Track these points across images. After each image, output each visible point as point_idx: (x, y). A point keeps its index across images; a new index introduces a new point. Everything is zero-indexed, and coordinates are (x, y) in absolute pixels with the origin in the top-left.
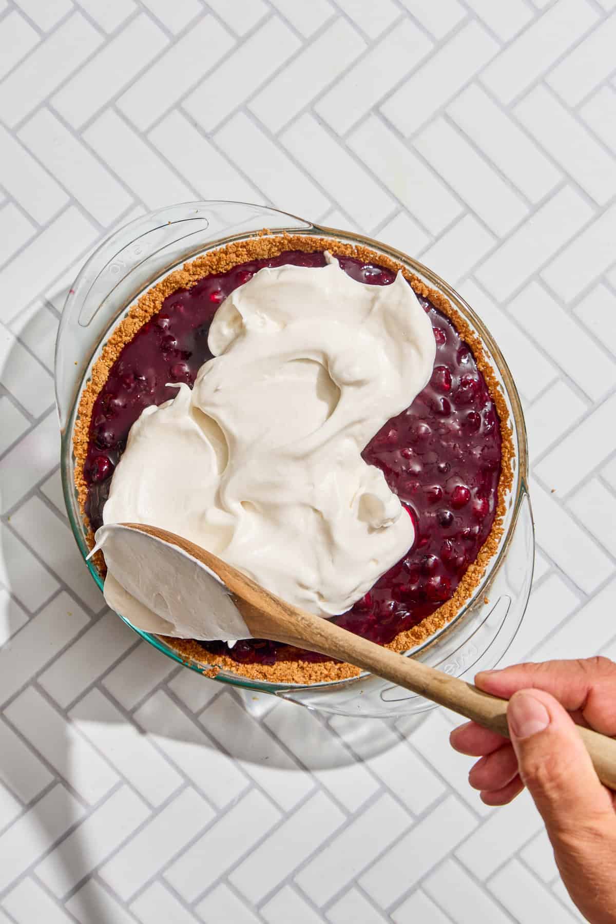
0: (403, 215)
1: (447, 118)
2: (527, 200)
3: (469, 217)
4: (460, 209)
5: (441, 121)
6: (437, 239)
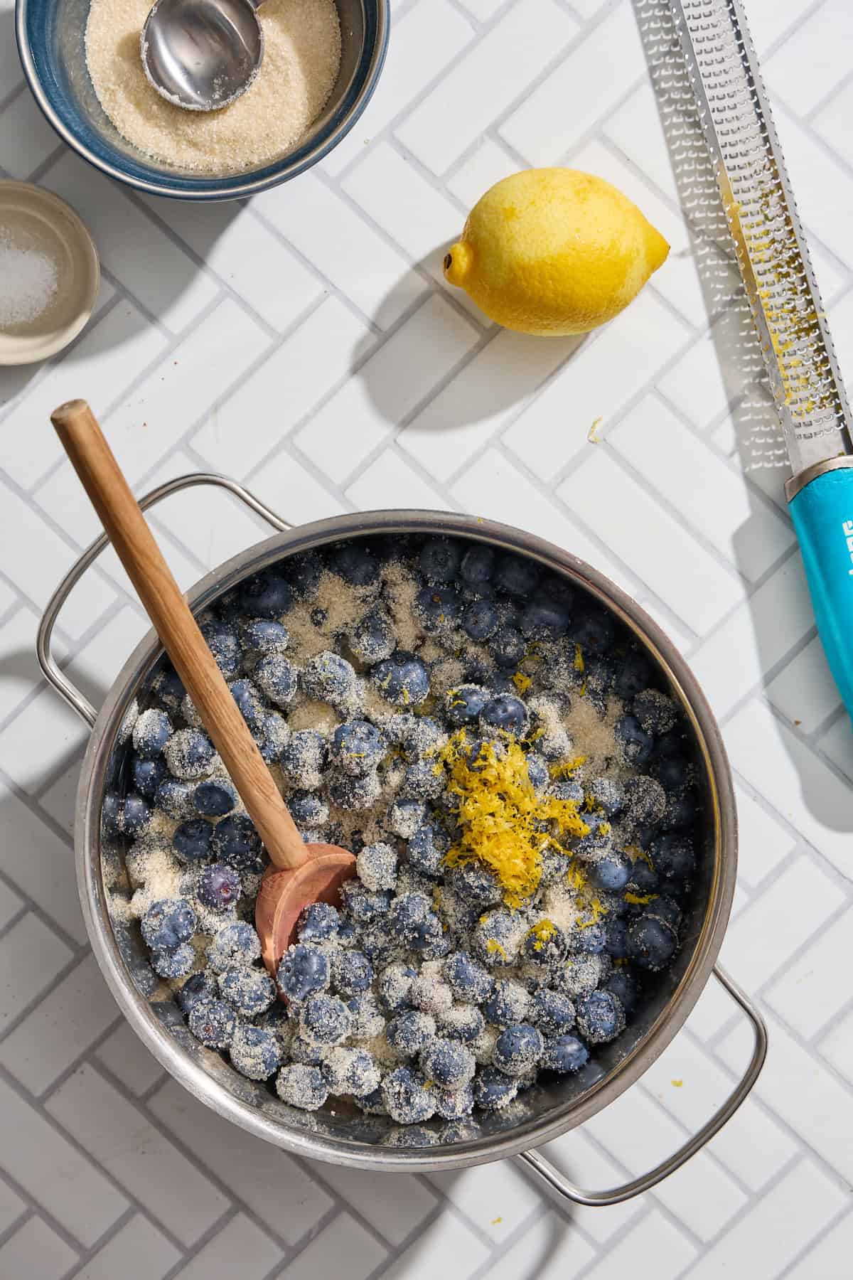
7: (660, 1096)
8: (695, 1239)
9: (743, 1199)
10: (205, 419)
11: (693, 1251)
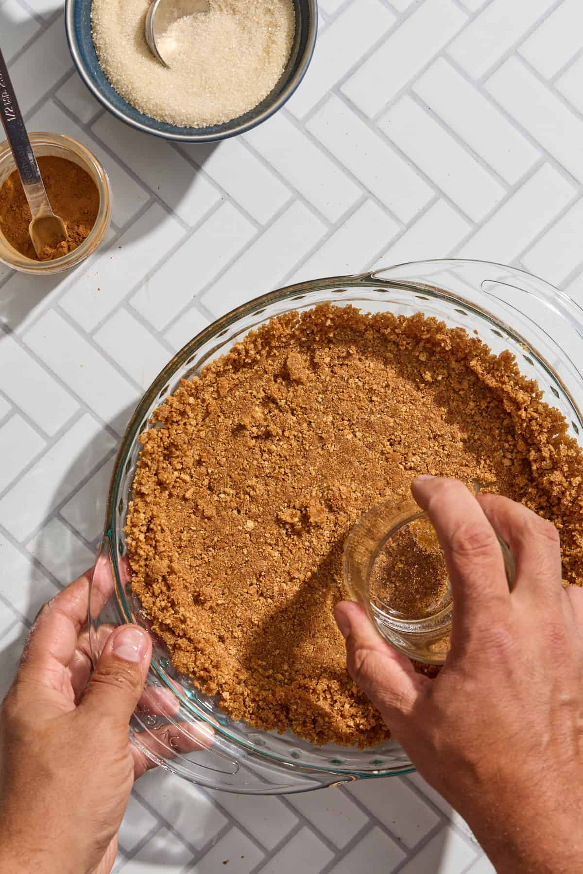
0: (370, 203)
1: (414, 96)
2: (503, 182)
3: (442, 202)
4: (431, 193)
5: (407, 99)
6: (409, 227)
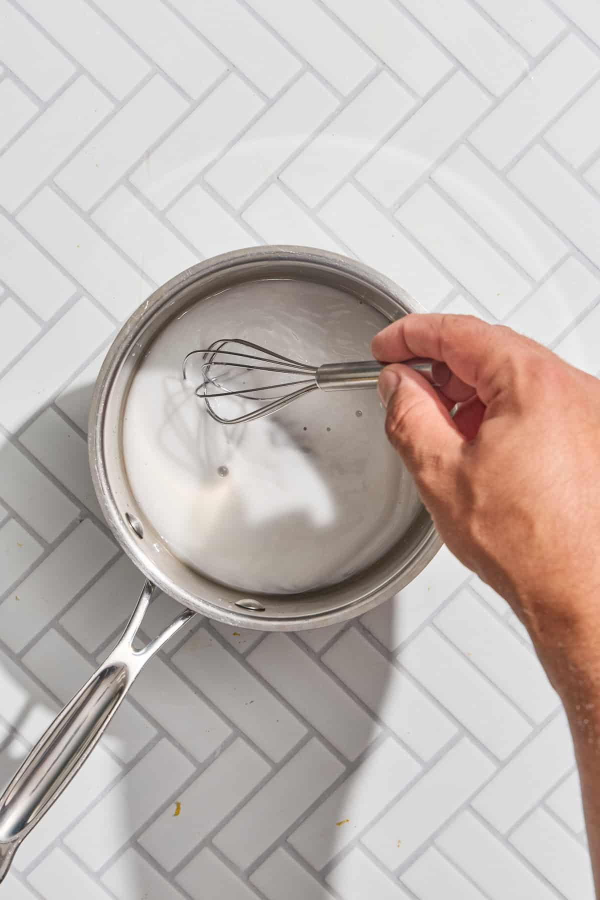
7: (469, 654)
8: (494, 758)
9: (529, 729)
10: (140, 162)
11: (492, 767)
